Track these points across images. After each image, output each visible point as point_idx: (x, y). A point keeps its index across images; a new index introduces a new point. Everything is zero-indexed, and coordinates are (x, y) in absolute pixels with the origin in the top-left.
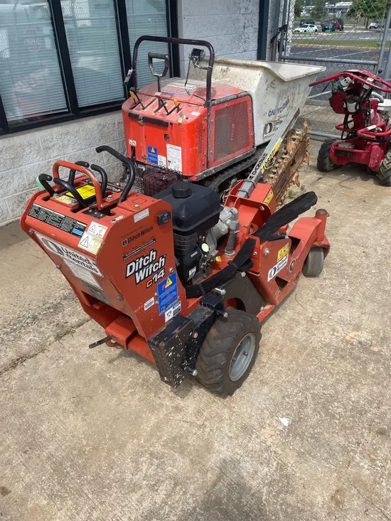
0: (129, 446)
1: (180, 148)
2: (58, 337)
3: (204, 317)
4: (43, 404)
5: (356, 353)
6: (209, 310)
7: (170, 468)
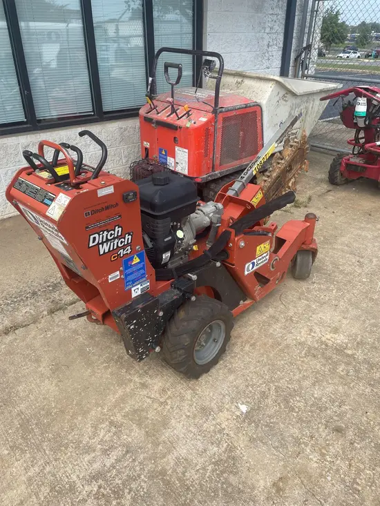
0: (93, 413)
1: (187, 151)
2: (51, 312)
3: (172, 298)
4: (25, 368)
5: (328, 353)
6: (178, 292)
7: (125, 437)
